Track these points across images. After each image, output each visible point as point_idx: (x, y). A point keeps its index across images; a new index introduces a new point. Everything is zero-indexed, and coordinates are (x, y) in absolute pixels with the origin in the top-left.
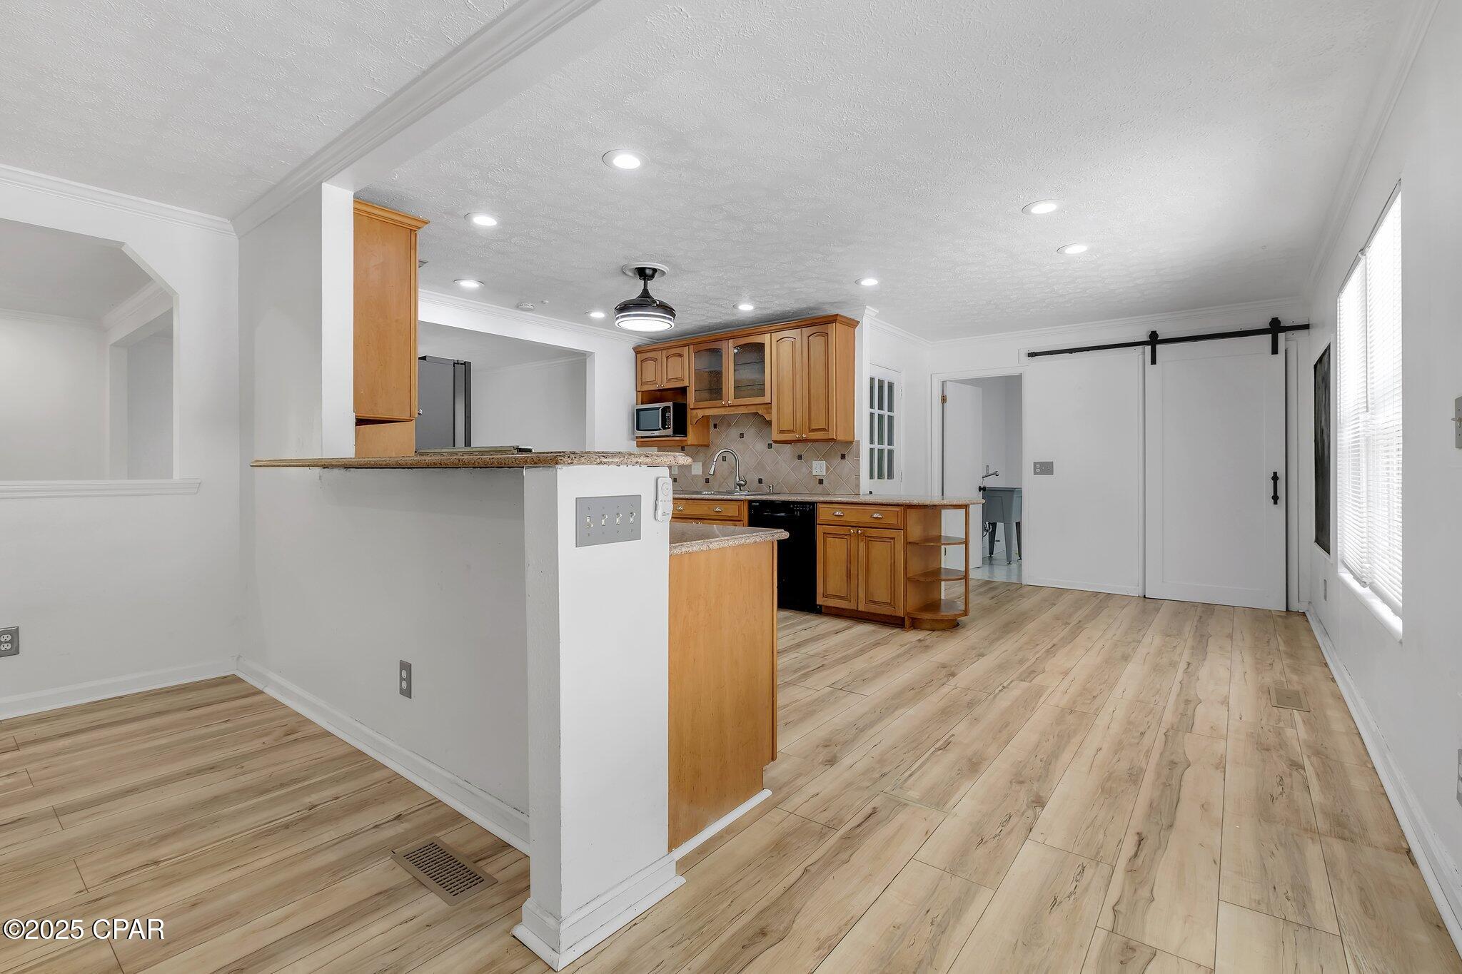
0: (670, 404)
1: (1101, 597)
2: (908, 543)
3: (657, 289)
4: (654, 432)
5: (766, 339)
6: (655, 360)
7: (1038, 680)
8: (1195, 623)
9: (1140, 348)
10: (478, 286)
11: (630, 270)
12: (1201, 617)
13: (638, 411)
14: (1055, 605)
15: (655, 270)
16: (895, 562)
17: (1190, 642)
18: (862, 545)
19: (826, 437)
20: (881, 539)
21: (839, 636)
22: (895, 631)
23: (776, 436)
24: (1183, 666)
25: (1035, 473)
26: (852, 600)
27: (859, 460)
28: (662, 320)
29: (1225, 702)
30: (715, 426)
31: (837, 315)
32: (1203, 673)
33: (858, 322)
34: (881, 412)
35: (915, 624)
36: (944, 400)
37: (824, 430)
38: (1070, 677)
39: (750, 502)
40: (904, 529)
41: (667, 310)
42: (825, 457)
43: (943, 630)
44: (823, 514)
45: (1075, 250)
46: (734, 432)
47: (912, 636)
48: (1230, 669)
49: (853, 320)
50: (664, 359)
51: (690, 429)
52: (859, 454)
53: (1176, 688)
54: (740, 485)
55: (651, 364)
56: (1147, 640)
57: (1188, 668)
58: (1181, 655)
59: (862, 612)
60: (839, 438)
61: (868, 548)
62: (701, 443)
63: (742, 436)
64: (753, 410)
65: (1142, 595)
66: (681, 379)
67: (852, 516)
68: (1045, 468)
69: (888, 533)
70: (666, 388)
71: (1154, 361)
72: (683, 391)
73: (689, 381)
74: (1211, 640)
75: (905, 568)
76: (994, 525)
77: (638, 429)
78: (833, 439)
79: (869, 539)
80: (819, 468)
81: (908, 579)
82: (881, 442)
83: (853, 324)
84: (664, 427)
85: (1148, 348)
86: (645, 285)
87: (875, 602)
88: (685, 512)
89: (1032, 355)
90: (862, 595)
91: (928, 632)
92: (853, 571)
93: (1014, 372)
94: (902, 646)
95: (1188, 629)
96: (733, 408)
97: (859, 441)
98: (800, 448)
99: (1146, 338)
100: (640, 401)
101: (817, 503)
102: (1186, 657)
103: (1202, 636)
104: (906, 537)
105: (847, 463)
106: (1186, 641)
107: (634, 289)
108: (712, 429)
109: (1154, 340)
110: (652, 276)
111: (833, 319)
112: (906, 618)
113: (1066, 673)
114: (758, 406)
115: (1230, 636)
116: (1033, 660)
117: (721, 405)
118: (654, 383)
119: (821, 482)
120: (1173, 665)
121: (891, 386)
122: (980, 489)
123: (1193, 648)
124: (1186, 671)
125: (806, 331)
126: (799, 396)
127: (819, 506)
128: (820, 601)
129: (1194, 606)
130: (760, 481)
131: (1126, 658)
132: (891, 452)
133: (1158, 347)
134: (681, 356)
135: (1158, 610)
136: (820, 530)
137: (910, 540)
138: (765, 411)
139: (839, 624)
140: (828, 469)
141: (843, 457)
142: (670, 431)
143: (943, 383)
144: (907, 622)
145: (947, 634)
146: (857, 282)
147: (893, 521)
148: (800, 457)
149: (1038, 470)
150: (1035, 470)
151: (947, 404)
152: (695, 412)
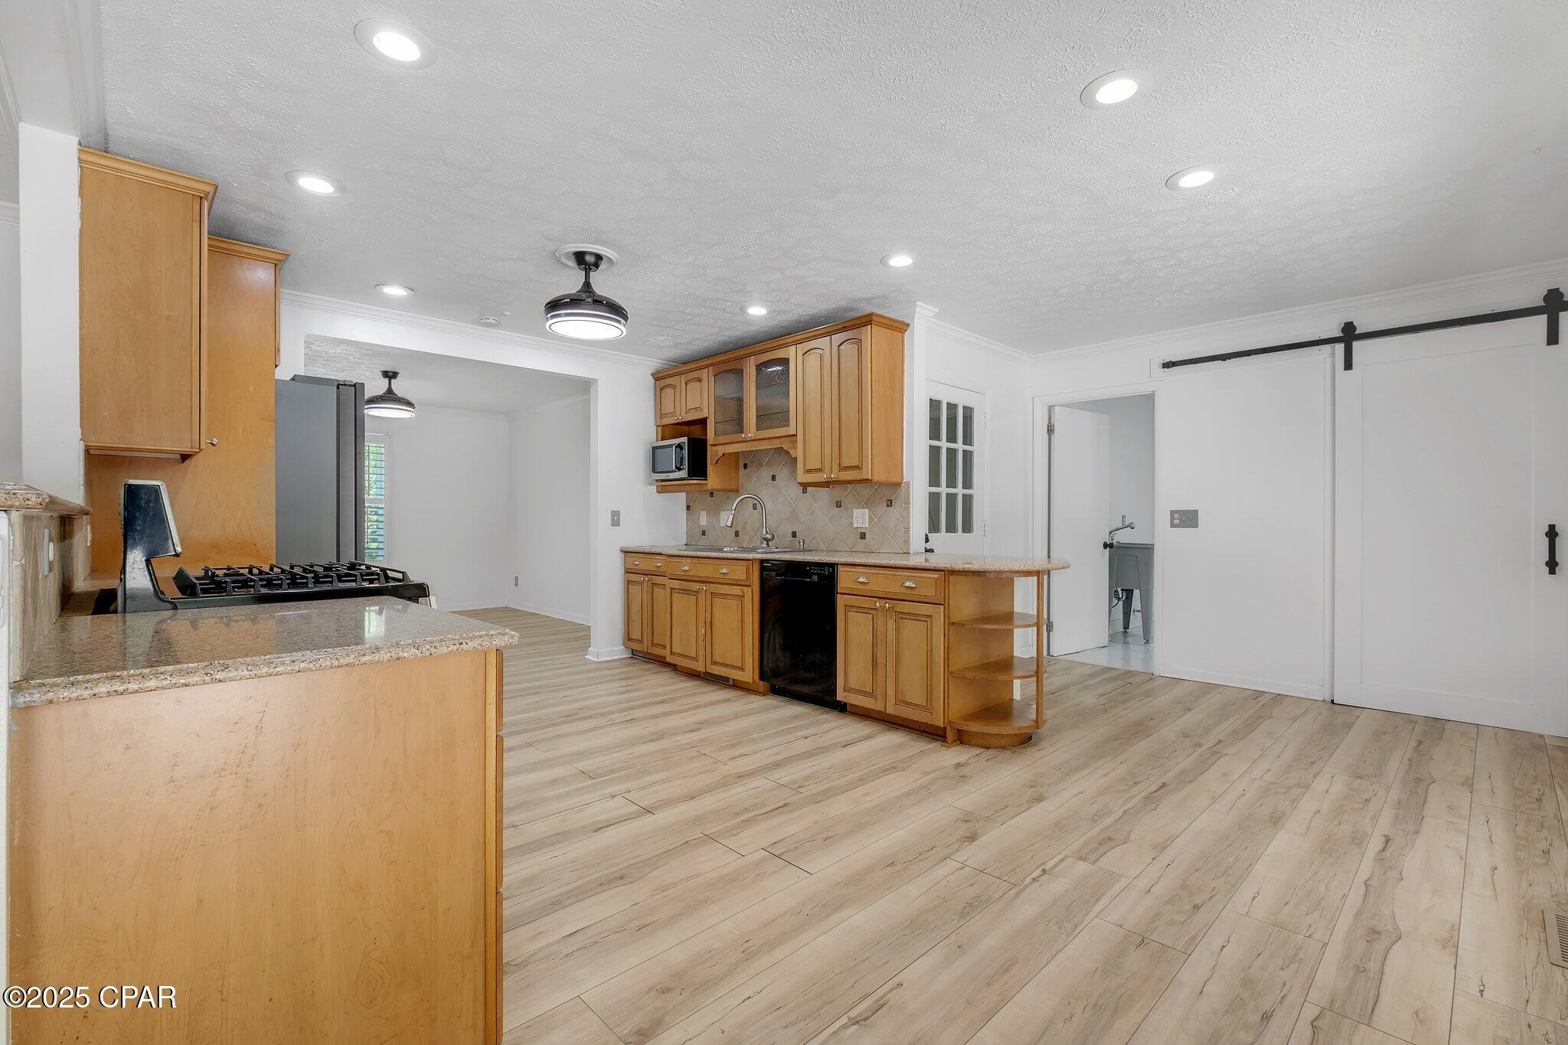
0: (684, 439)
1: (1264, 700)
2: (951, 624)
3: (603, 284)
4: (669, 474)
5: (791, 353)
6: (674, 387)
7: (1110, 860)
8: (1409, 754)
9: (1327, 348)
10: (406, 293)
11: (566, 255)
12: (1420, 742)
13: (654, 449)
14: (1190, 710)
15: (599, 258)
16: (932, 650)
17: (1395, 793)
18: (891, 624)
19: (859, 477)
20: (916, 617)
21: (849, 749)
22: (930, 746)
23: (803, 478)
24: (1375, 844)
25: (1173, 525)
26: (879, 697)
27: (908, 508)
28: (606, 321)
29: (1451, 942)
30: (745, 466)
31: (871, 314)
32: (1412, 862)
33: (908, 325)
34: (952, 445)
35: (962, 738)
36: (1050, 430)
37: (857, 468)
38: (1166, 857)
39: (762, 561)
40: (942, 603)
41: (615, 310)
42: (867, 503)
43: (1004, 748)
44: (845, 580)
45: (1195, 179)
46: (765, 474)
47: (950, 756)
48: (1464, 859)
49: (902, 322)
50: (684, 385)
51: (710, 469)
52: (909, 500)
53: (1355, 899)
54: (767, 540)
55: (670, 391)
56: (1319, 785)
57: (1384, 850)
58: (1375, 818)
59: (890, 715)
60: (875, 479)
61: (898, 629)
62: (727, 487)
63: (773, 478)
64: (776, 444)
65: (1328, 699)
66: (700, 409)
67: (882, 583)
68: (1186, 519)
69: (923, 609)
70: (686, 420)
71: (1348, 366)
72: (703, 422)
73: (707, 411)
74: (1434, 789)
75: (947, 659)
76: (1129, 593)
77: (654, 471)
78: (869, 480)
79: (901, 616)
80: (861, 518)
81: (950, 674)
82: (951, 482)
83: (900, 327)
84: (679, 469)
85: (1340, 348)
86: (587, 277)
87: (907, 703)
88: (690, 573)
89: (1168, 365)
90: (891, 692)
91: (978, 751)
92: (880, 660)
93: (1146, 389)
94: (926, 774)
95: (1396, 764)
96: (754, 443)
97: (908, 483)
98: (837, 492)
99: (1338, 333)
100: (660, 438)
101: (837, 564)
102: (1384, 825)
103: (1418, 780)
104: (947, 616)
105: (894, 511)
106: (1388, 789)
107: (571, 282)
108: (742, 471)
109: (1349, 335)
110: (597, 265)
111: (867, 320)
112: (948, 728)
113: (1162, 847)
114: (783, 439)
115: (1469, 783)
116: (1120, 813)
117: (741, 440)
118: (673, 414)
119: (863, 536)
120: (1358, 839)
121: (968, 413)
122: (1106, 546)
123: (1399, 805)
124: (1379, 859)
125: (837, 338)
126: (827, 423)
127: (841, 569)
128: (841, 696)
129: (1411, 721)
130: (794, 535)
131: (1276, 820)
132: (968, 500)
133: (1356, 344)
134: (700, 380)
135: (1348, 726)
136: (841, 601)
137: (953, 620)
138: (790, 445)
139: (861, 728)
140: (871, 520)
141: (890, 503)
142: (683, 474)
143: (1050, 409)
144: (950, 735)
145: (1007, 754)
146: (883, 262)
147: (929, 592)
148: (839, 505)
149: (1177, 522)
150: (1172, 522)
151: (1056, 437)
152: (714, 448)
